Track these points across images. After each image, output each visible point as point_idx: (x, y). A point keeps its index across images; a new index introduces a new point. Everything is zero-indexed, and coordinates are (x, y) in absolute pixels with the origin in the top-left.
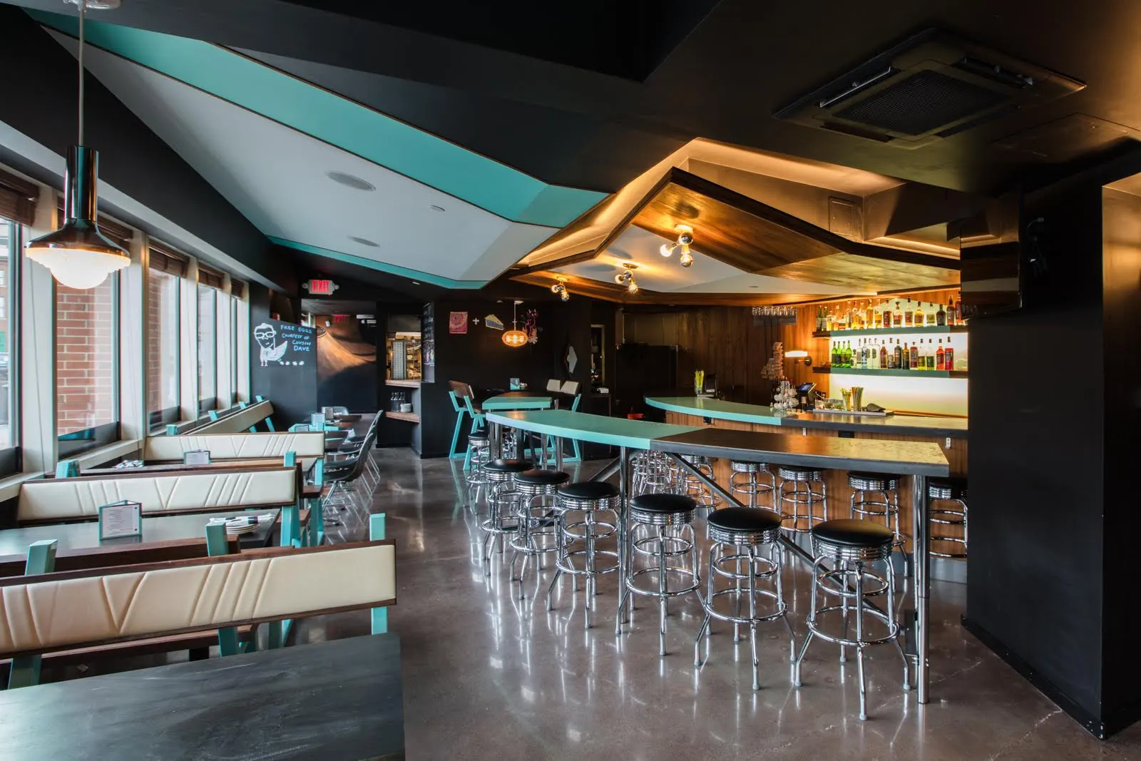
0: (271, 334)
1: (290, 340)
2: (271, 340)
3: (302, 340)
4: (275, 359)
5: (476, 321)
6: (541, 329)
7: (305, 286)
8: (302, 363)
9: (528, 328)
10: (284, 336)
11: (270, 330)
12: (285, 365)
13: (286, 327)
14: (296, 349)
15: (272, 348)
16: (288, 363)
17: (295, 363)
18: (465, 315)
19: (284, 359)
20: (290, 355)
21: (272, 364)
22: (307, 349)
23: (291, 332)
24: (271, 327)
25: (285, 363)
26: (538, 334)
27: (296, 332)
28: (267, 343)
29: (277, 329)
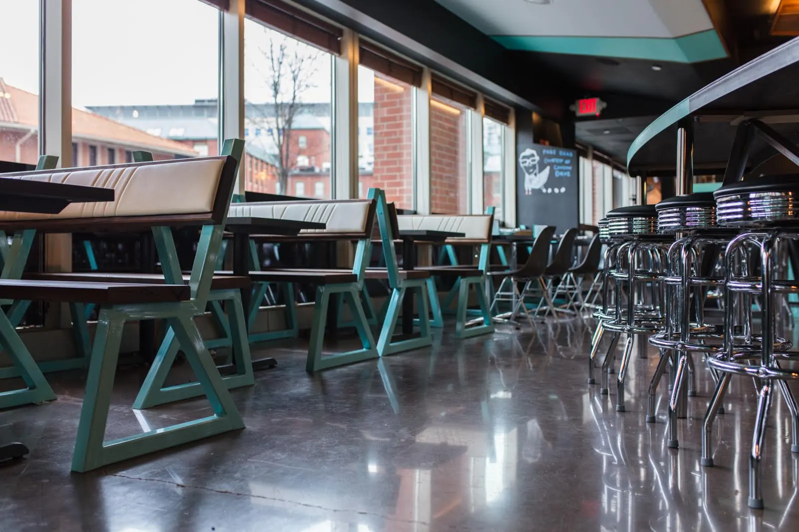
0: (534, 160)
1: (551, 165)
2: (534, 167)
3: (563, 164)
4: (537, 187)
7: (572, 108)
8: (563, 190)
10: (546, 161)
11: (534, 156)
12: (547, 193)
13: (547, 152)
14: (558, 174)
15: (536, 174)
16: (550, 191)
17: (556, 190)
19: (546, 186)
20: (552, 182)
21: (536, 192)
22: (568, 174)
23: (553, 156)
24: (534, 152)
25: (547, 189)
27: (557, 156)
28: (530, 169)
29: (540, 154)
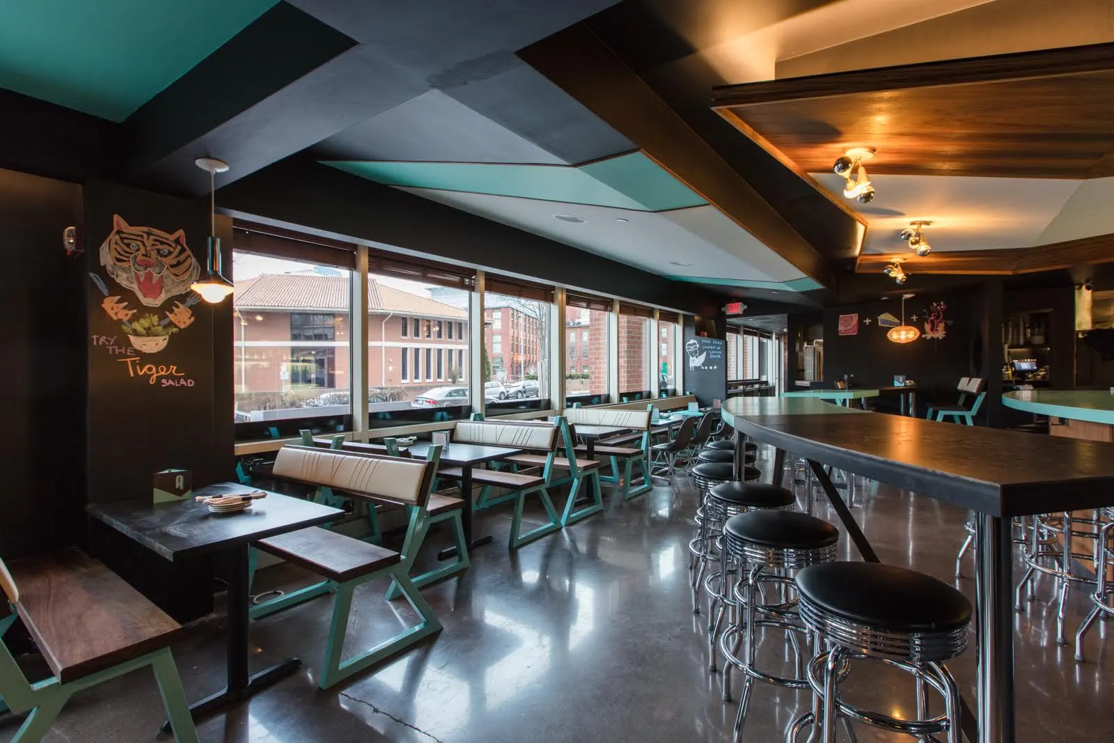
0: (696, 347)
2: (695, 352)
3: (716, 350)
4: (698, 365)
5: (868, 321)
6: (950, 322)
7: (723, 309)
8: (715, 367)
9: (932, 322)
11: (696, 344)
13: (705, 341)
15: (697, 357)
17: (711, 368)
18: (855, 317)
19: (704, 364)
21: (697, 368)
22: (719, 356)
23: (708, 345)
24: (696, 342)
26: (946, 328)
27: (712, 344)
28: (694, 354)
29: (699, 342)
